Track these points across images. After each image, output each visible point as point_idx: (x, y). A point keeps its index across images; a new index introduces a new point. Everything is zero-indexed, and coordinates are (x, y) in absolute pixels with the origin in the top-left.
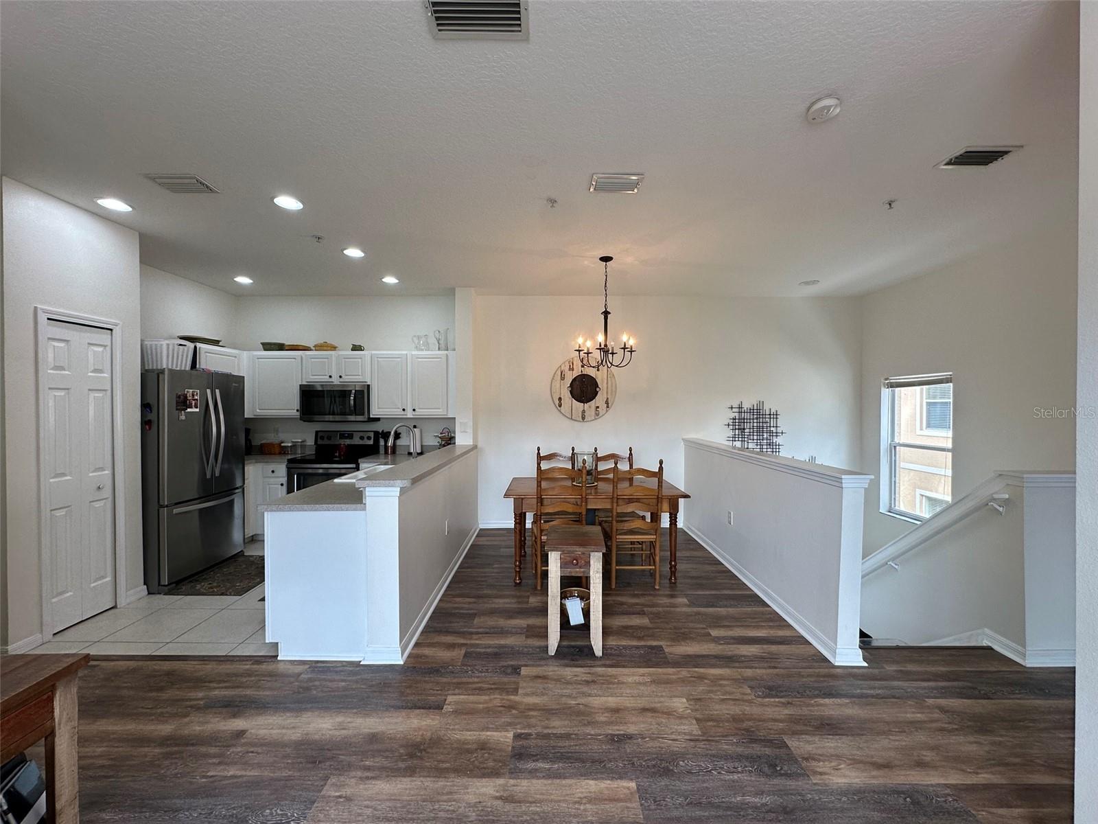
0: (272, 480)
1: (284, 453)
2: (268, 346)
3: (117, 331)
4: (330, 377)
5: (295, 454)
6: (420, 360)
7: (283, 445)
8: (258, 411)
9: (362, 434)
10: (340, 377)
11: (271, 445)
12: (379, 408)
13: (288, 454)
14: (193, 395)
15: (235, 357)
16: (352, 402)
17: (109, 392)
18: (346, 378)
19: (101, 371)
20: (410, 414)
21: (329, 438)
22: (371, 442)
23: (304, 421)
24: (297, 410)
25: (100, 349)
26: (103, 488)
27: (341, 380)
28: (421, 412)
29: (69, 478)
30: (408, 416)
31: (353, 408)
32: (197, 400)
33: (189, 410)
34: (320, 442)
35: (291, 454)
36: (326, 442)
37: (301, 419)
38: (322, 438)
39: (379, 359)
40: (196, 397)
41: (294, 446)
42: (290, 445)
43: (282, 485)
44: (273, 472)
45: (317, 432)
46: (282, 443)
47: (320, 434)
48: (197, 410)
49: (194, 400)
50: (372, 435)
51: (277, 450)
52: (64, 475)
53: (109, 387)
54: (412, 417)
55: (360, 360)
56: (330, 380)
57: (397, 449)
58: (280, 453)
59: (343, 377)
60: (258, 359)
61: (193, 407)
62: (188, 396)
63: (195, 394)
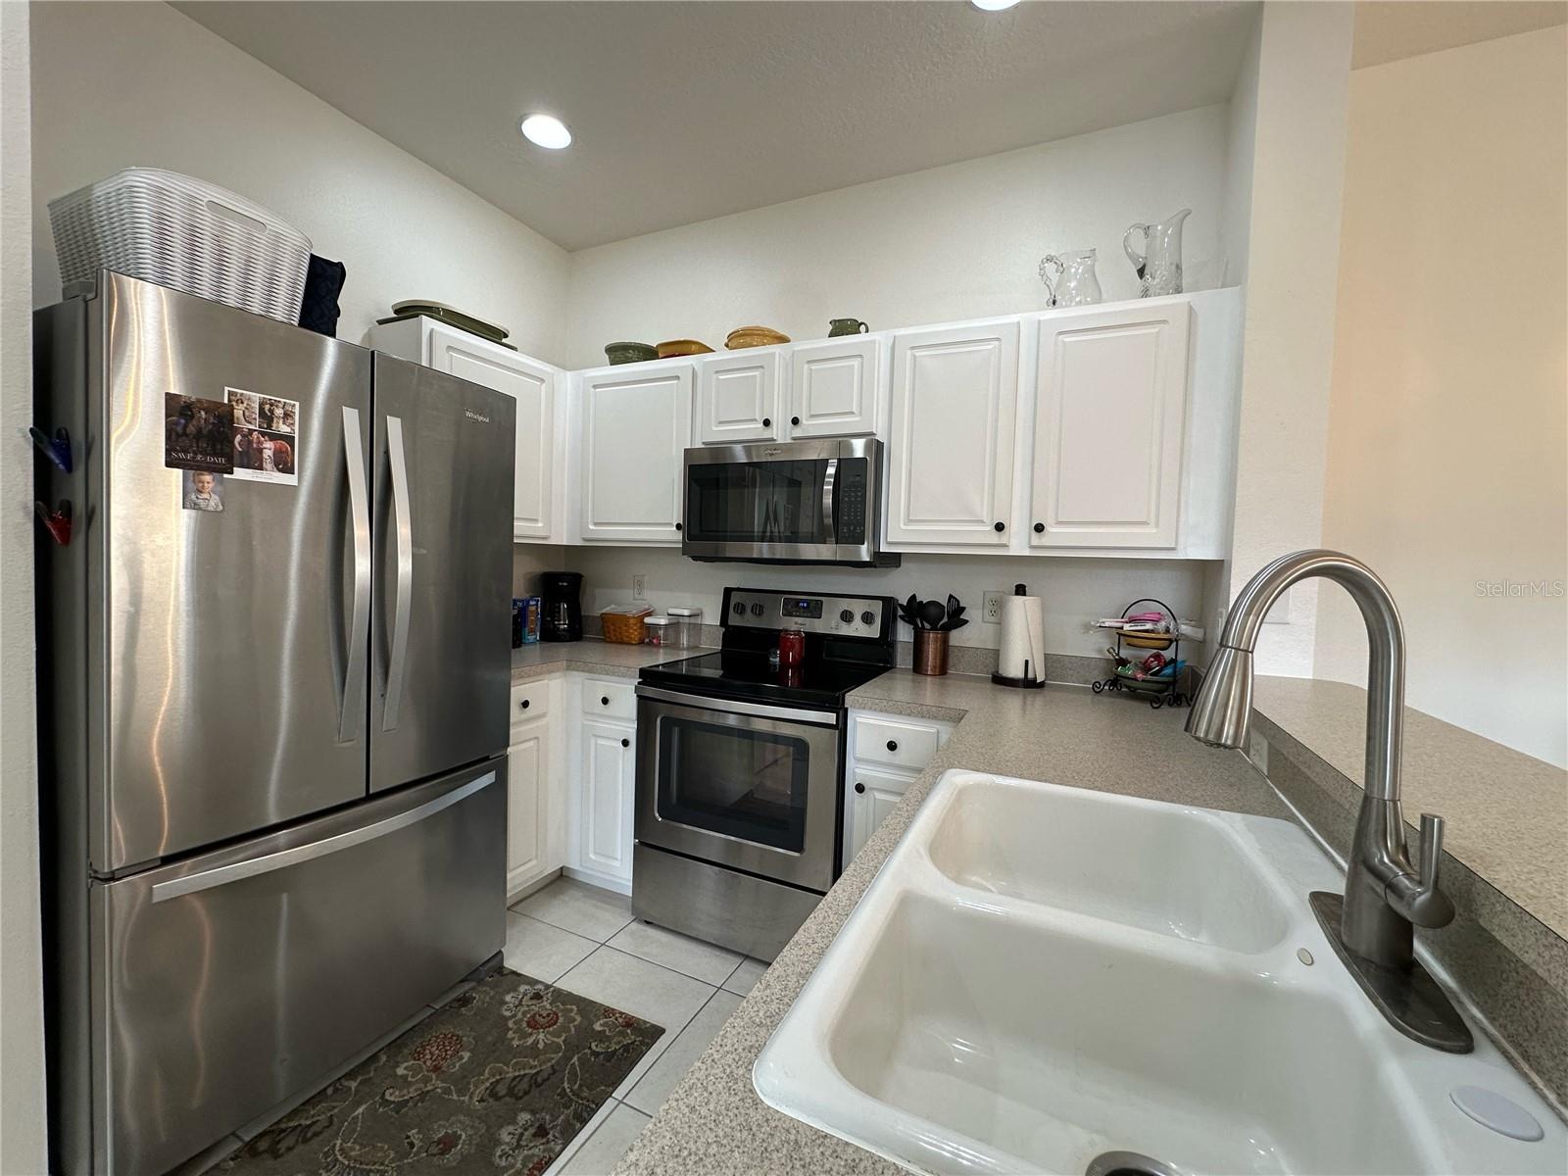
0: (603, 725)
1: (650, 643)
2: (621, 353)
4: (767, 423)
5: (675, 646)
6: (1068, 339)
7: (647, 620)
8: (591, 527)
9: (845, 604)
10: (795, 421)
11: (622, 619)
12: (910, 521)
13: (658, 645)
14: (267, 417)
15: (542, 380)
16: (828, 500)
18: (810, 427)
20: (1018, 543)
21: (758, 610)
22: (873, 631)
23: (695, 558)
24: (679, 527)
27: (798, 432)
28: (1061, 537)
30: (1012, 552)
31: (829, 521)
33: (240, 474)
34: (734, 620)
35: (666, 646)
36: (749, 621)
37: (685, 551)
38: (741, 609)
39: (918, 353)
40: (284, 429)
41: (675, 625)
42: (663, 622)
43: (625, 743)
44: (605, 701)
45: (728, 592)
46: (649, 614)
47: (735, 598)
49: (274, 437)
50: (877, 608)
51: (635, 635)
54: (1027, 552)
55: (856, 363)
56: (767, 434)
57: (952, 660)
58: (641, 642)
59: (804, 421)
60: (595, 387)
61: (268, 465)
62: (238, 413)
63: (279, 412)
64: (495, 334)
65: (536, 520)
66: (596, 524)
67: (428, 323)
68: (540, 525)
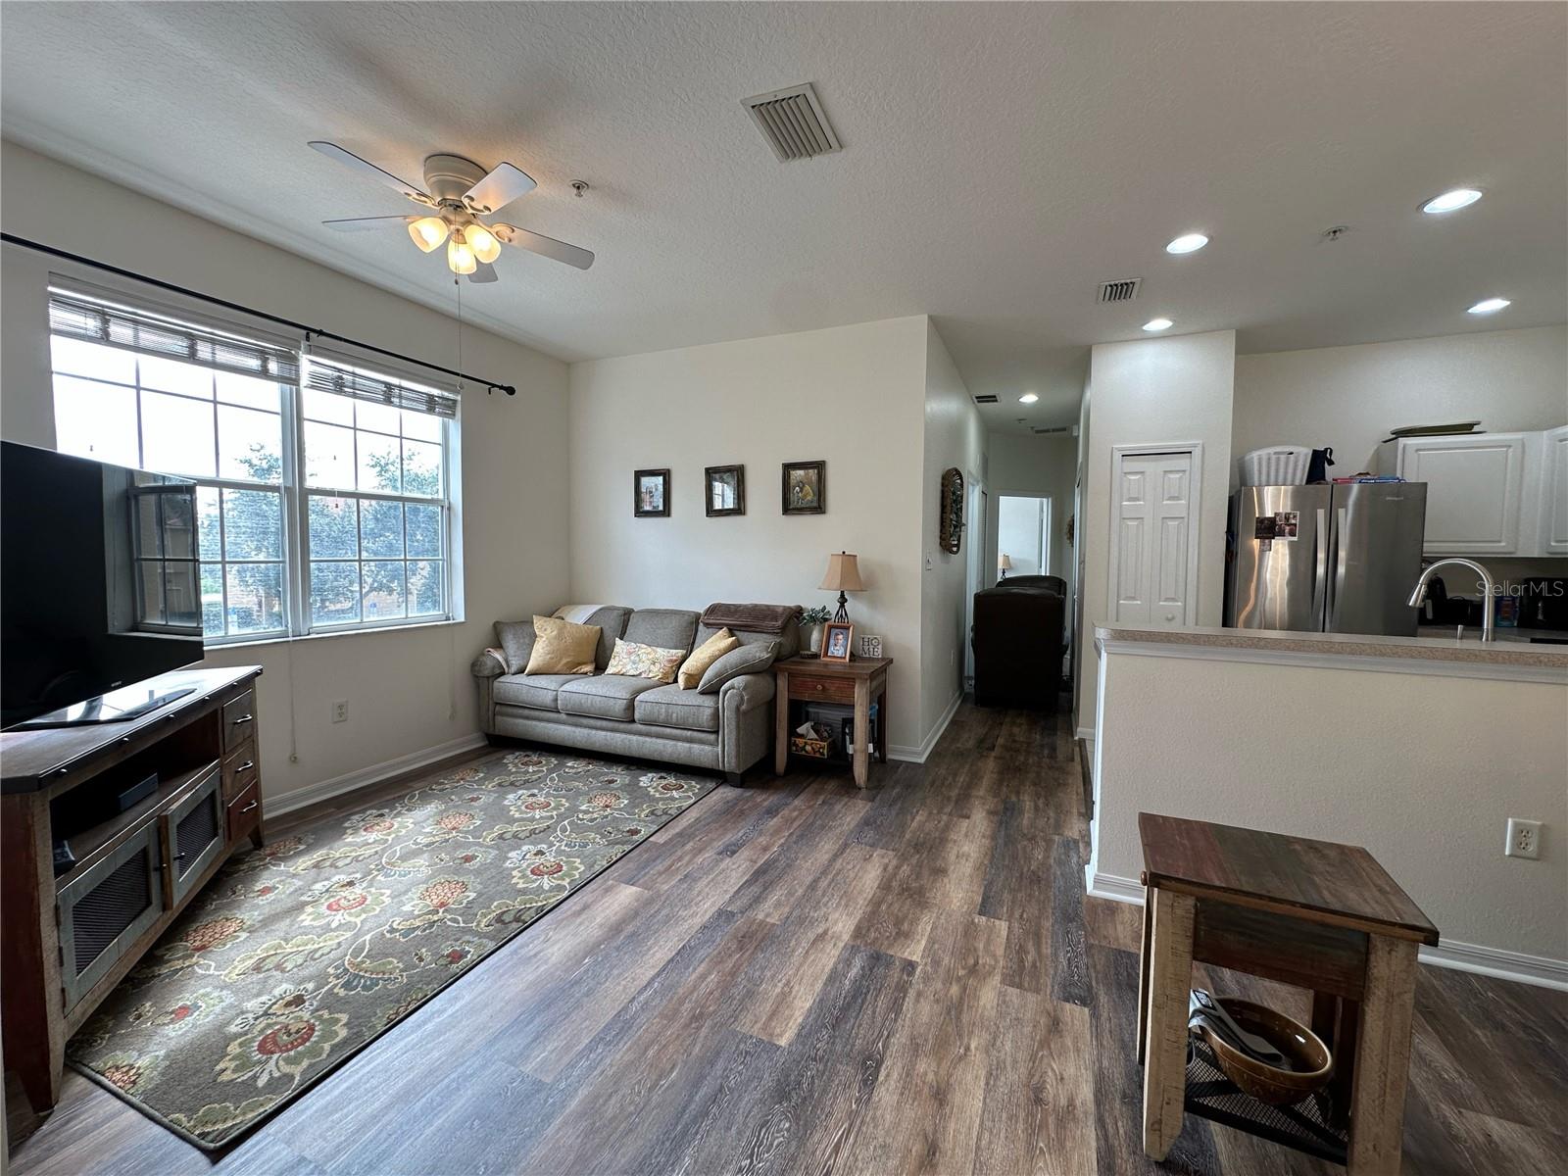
3: (1197, 452)
14: (1287, 519)
15: (1510, 446)
17: (1186, 520)
19: (1178, 498)
25: (1178, 476)
26: (1173, 618)
29: (1139, 602)
32: (1295, 525)
33: (1278, 539)
40: (1293, 522)
48: (1295, 539)
49: (1289, 525)
52: (1134, 599)
53: (1184, 514)
60: (1561, 441)
61: (1287, 534)
62: (1277, 519)
63: (1291, 516)
64: (1466, 429)
65: (1500, 542)
66: (1557, 541)
67: (1402, 441)
68: (1503, 544)
